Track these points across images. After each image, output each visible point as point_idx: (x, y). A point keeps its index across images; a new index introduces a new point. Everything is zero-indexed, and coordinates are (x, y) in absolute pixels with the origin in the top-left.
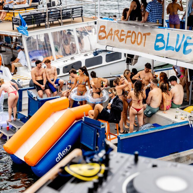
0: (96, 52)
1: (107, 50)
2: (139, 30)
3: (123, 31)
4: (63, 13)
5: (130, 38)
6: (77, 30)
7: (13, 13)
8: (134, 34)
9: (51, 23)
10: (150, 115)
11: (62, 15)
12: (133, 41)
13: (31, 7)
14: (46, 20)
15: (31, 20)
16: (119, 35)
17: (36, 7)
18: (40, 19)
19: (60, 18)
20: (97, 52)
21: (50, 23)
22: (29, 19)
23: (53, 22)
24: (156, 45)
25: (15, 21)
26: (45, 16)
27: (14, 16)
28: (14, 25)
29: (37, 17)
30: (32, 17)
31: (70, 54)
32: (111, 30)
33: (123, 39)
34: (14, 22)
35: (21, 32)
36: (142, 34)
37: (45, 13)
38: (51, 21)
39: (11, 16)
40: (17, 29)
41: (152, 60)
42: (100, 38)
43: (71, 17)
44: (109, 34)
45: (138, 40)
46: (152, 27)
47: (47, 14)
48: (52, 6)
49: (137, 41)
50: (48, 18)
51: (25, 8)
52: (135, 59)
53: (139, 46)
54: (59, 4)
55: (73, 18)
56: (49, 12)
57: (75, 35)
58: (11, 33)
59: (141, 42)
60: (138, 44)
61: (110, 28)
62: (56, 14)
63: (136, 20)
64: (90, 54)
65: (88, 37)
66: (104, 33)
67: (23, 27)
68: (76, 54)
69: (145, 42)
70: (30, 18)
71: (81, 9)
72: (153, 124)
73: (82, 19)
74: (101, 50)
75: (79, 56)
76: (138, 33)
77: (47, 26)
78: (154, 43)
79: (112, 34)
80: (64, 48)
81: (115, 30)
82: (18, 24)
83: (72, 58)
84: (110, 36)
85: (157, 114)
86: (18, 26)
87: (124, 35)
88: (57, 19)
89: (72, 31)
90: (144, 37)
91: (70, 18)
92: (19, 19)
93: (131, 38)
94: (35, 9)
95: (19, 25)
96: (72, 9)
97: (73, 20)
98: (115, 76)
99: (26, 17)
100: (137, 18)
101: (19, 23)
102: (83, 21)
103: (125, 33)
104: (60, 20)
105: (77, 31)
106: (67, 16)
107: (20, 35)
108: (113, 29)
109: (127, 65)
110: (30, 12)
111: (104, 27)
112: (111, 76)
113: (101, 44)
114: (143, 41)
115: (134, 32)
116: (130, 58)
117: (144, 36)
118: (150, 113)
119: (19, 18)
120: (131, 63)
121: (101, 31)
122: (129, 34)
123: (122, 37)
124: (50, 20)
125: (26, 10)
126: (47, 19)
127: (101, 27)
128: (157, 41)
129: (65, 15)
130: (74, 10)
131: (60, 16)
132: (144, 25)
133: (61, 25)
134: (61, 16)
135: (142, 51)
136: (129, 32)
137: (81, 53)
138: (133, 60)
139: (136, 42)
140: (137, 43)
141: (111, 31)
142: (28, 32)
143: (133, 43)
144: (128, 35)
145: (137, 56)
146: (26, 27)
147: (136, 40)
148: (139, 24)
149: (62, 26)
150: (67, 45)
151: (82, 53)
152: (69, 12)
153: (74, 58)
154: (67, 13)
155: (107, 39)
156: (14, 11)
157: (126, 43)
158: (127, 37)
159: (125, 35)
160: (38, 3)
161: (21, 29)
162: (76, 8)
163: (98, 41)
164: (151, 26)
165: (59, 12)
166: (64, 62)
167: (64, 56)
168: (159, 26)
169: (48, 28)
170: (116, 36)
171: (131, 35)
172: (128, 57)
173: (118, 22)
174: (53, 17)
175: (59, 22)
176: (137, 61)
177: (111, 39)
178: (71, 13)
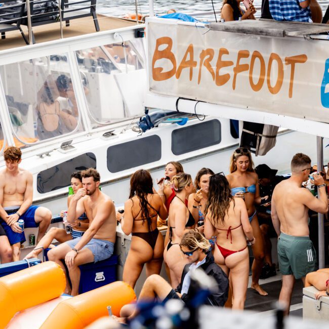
0: (149, 117)
1: (181, 110)
2: (274, 48)
3: (226, 52)
4: (35, 6)
5: (245, 74)
6: (81, 57)
8: (257, 60)
11: (32, 12)
16: (214, 63)
19: (25, 22)
20: (152, 120)
23: (3, 33)
24: (326, 91)
32: (190, 49)
33: (226, 77)
36: (283, 58)
41: (319, 137)
42: (157, 75)
43: (60, 18)
44: (184, 63)
45: (271, 79)
46: (312, 39)
49: (269, 82)
52: (267, 137)
53: (275, 97)
55: (67, 20)
57: (73, 71)
59: (280, 83)
60: (273, 91)
61: (186, 45)
62: (12, 8)
64: (121, 129)
65: (115, 76)
66: (169, 61)
69: (291, 85)
73: (96, 23)
74: (162, 112)
75: (86, 138)
76: (269, 56)
78: (320, 85)
79: (195, 64)
81: (201, 51)
83: (66, 145)
84: (188, 69)
87: (228, 64)
88: (15, 24)
89: (64, 59)
91: (56, 20)
93: (251, 73)
97: (67, 25)
102: (97, 29)
103: (232, 57)
104: (24, 28)
105: (81, 61)
106: (48, 13)
108: (195, 46)
111: (169, 41)
113: (161, 93)
114: (287, 80)
115: (256, 55)
116: (252, 133)
117: (290, 66)
120: (255, 147)
121: (159, 55)
122: (243, 61)
123: (223, 71)
127: (159, 42)
129: (40, 10)
131: (26, 14)
132: (284, 34)
133: (28, 43)
134: (29, 16)
135: (284, 111)
136: (243, 54)
138: (261, 138)
139: (265, 84)
140: (270, 87)
141: (189, 54)
143: (257, 87)
144: (240, 63)
145: (271, 126)
147: (266, 78)
148: (270, 30)
149: (31, 45)
150: (48, 104)
151: (98, 127)
153: (72, 144)
154: (46, 5)
155: (178, 77)
157: (234, 88)
158: (240, 69)
159: (231, 63)
163: (152, 86)
164: (307, 35)
165: (20, 2)
166: (41, 156)
167: (42, 138)
170: (204, 68)
171: (249, 63)
172: (245, 130)
173: (208, 26)
174: (5, 19)
175: (22, 33)
176: (275, 140)
177: (191, 79)
178: (58, 5)
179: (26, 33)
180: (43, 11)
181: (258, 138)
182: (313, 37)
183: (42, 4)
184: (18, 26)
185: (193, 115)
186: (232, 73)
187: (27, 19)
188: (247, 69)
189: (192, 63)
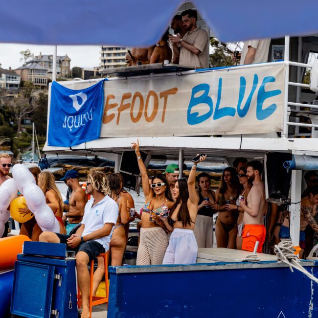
2: (151, 86)
3: (113, 97)
5: (128, 111)
8: (137, 99)
12: (135, 116)
24: (191, 113)
33: (112, 116)
36: (158, 93)
45: (148, 111)
46: (182, 75)
49: (146, 113)
53: (150, 125)
59: (155, 113)
60: (148, 120)
69: (164, 112)
76: (147, 94)
78: (187, 109)
87: (114, 106)
90: (161, 101)
93: (132, 110)
103: (117, 100)
114: (160, 110)
115: (138, 95)
117: (163, 98)
122: (126, 102)
123: (110, 112)
128: (194, 102)
135: (157, 134)
136: (126, 97)
139: (143, 115)
140: (146, 117)
143: (135, 120)
144: (124, 104)
147: (144, 111)
157: (118, 123)
158: (122, 108)
159: (116, 105)
171: (131, 103)
182: (183, 73)
186: (116, 113)
188: (129, 107)
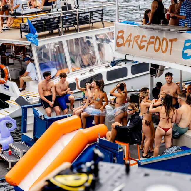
1: (127, 59)
2: (164, 35)
3: (145, 37)
4: (80, 18)
5: (153, 45)
6: (97, 37)
7: (21, 19)
8: (158, 40)
9: (66, 30)
10: (177, 136)
13: (43, 11)
14: (60, 27)
15: (42, 26)
16: (139, 41)
17: (49, 11)
18: (53, 25)
19: (76, 24)
21: (64, 29)
22: (39, 25)
23: (68, 28)
24: (184, 53)
25: (23, 28)
26: (58, 22)
27: (23, 22)
28: (22, 33)
29: (49, 22)
30: (43, 23)
31: (89, 65)
33: (144, 46)
34: (22, 30)
35: (30, 41)
36: (168, 39)
37: (59, 18)
38: (66, 27)
39: (19, 22)
40: (25, 37)
41: (180, 71)
42: (118, 45)
43: (90, 22)
44: (127, 41)
45: (163, 47)
46: (180, 32)
47: (61, 19)
48: (67, 9)
49: (162, 48)
50: (63, 23)
51: (36, 13)
52: (160, 70)
53: (164, 54)
54: (76, 7)
55: (92, 23)
56: (63, 17)
57: (94, 42)
58: (19, 42)
59: (166, 49)
60: (163, 52)
61: (129, 34)
62: (71, 18)
63: (160, 24)
65: (110, 45)
66: (122, 40)
67: (33, 35)
68: (96, 65)
69: (171, 50)
70: (41, 24)
71: (101, 12)
72: (181, 147)
73: (103, 24)
74: (120, 59)
75: (99, 68)
76: (162, 39)
77: (61, 32)
78: (182, 50)
79: (131, 41)
80: (81, 59)
81: (134, 36)
82: (26, 31)
83: (91, 71)
84: (128, 43)
85: (186, 135)
86: (26, 34)
87: (146, 41)
88: (72, 25)
89: (91, 38)
90: (170, 44)
91: (88, 23)
92: (27, 26)
93: (155, 45)
94: (48, 13)
95: (28, 32)
96: (90, 12)
97: (92, 25)
98: (138, 90)
99: (36, 22)
100: (161, 22)
101: (28, 30)
102: (104, 27)
103: (147, 39)
104: (76, 26)
105: (97, 39)
106: (85, 20)
107: (29, 44)
108: (132, 34)
109: (151, 76)
110: (41, 17)
111: (122, 32)
112: (133, 90)
114: (169, 48)
115: (157, 38)
116: (154, 68)
117: (171, 42)
118: (177, 133)
119: (28, 24)
120: (155, 74)
122: (152, 40)
123: (143, 44)
124: (64, 26)
125: (36, 14)
126: (60, 24)
127: (119, 32)
128: (185, 48)
129: (82, 19)
130: (94, 13)
131: (77, 21)
132: (169, 30)
133: (77, 32)
134: (78, 21)
135: (167, 60)
136: (153, 38)
137: (102, 64)
138: (158, 70)
139: (160, 49)
140: (162, 51)
141: (129, 37)
142: (39, 40)
143: (157, 51)
144: (150, 41)
145: (162, 66)
146: (36, 35)
147: (161, 47)
148: (164, 28)
149: (78, 33)
150: (85, 55)
151: (104, 64)
152: (87, 16)
153: (93, 70)
154: (84, 17)
155: (124, 46)
156: (22, 16)
158: (149, 43)
160: (51, 6)
161: (30, 37)
162: (95, 12)
163: (116, 49)
164: (178, 31)
165: (74, 16)
166: (82, 74)
167: (82, 67)
168: (187, 30)
169: (62, 36)
170: (135, 43)
171: (155, 41)
172: (152, 67)
173: (139, 27)
174: (69, 22)
175: (75, 28)
176: (163, 72)
177: (129, 47)
178: (89, 17)
179: (76, 28)
180: (83, 20)
181: (157, 71)
182: (180, 31)
183: (83, 17)
184: (74, 25)
185: (132, 61)
186: (146, 45)
187: (77, 22)
188: (153, 44)
189: (130, 41)
